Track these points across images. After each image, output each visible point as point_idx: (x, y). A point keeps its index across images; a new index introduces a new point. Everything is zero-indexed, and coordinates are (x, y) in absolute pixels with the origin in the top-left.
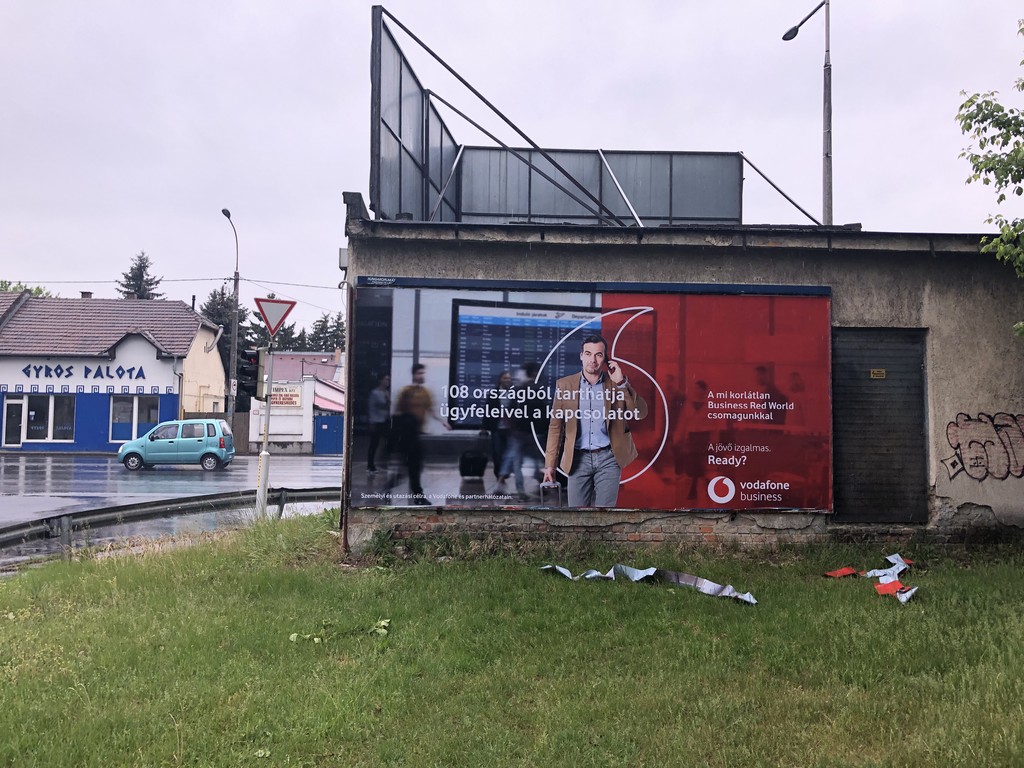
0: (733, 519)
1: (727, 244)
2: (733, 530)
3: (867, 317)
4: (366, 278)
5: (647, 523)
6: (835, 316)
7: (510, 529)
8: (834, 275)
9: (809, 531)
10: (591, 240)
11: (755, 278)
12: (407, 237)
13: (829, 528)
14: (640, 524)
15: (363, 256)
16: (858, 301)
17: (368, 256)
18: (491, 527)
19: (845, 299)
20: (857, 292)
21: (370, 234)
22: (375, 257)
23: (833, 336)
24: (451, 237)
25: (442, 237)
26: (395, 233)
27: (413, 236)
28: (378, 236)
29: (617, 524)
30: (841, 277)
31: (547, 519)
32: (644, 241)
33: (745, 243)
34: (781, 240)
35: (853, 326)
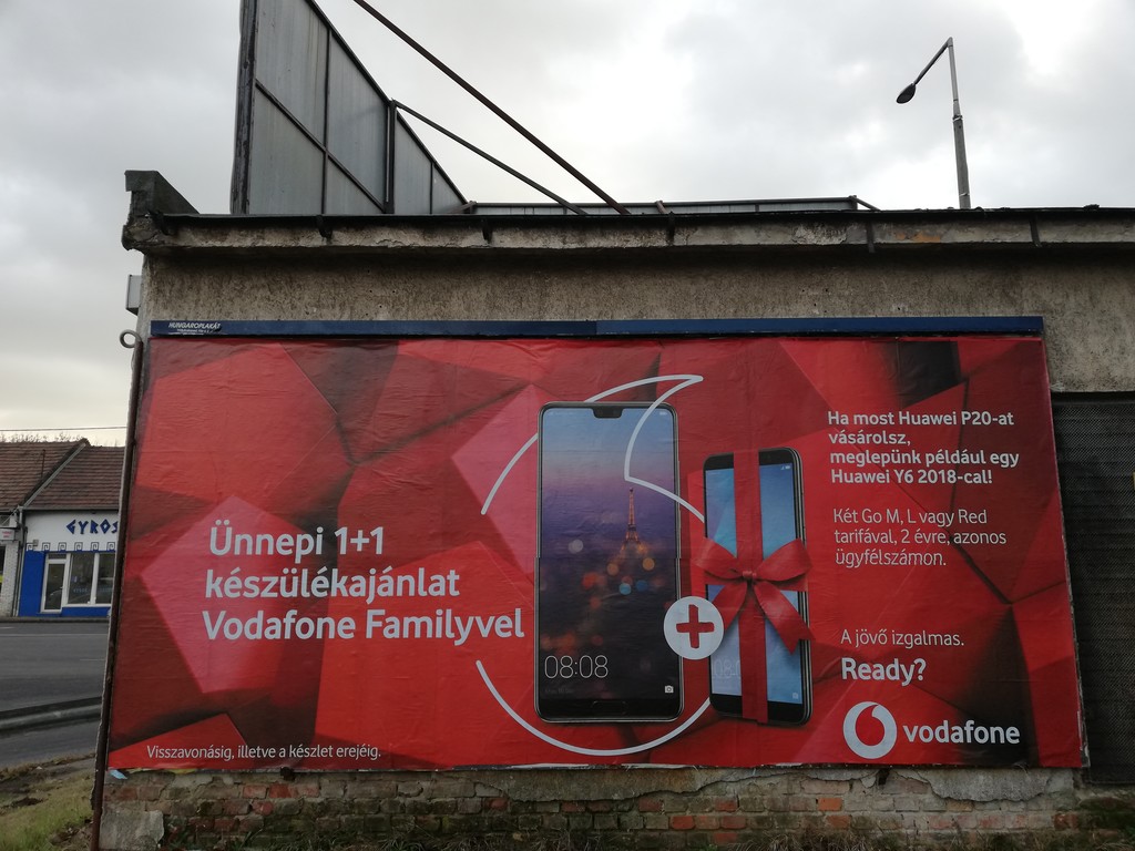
0: (882, 781)
1: (836, 241)
2: (883, 804)
3: (1117, 372)
4: (168, 323)
5: (709, 791)
6: (1055, 373)
7: (432, 808)
8: (1046, 295)
9: (1043, 803)
10: (581, 241)
11: (894, 308)
12: (236, 245)
13: (1082, 796)
14: (696, 793)
15: (167, 288)
16: (1095, 343)
17: (177, 286)
18: (393, 804)
19: (1070, 340)
20: (1091, 327)
21: (168, 241)
22: (190, 288)
23: (1056, 411)
24: (315, 241)
25: (302, 243)
26: (214, 237)
27: (248, 242)
28: (182, 244)
29: (646, 794)
30: (1059, 301)
31: (505, 787)
32: (680, 240)
33: (870, 237)
34: (941, 229)
35: (1091, 389)
